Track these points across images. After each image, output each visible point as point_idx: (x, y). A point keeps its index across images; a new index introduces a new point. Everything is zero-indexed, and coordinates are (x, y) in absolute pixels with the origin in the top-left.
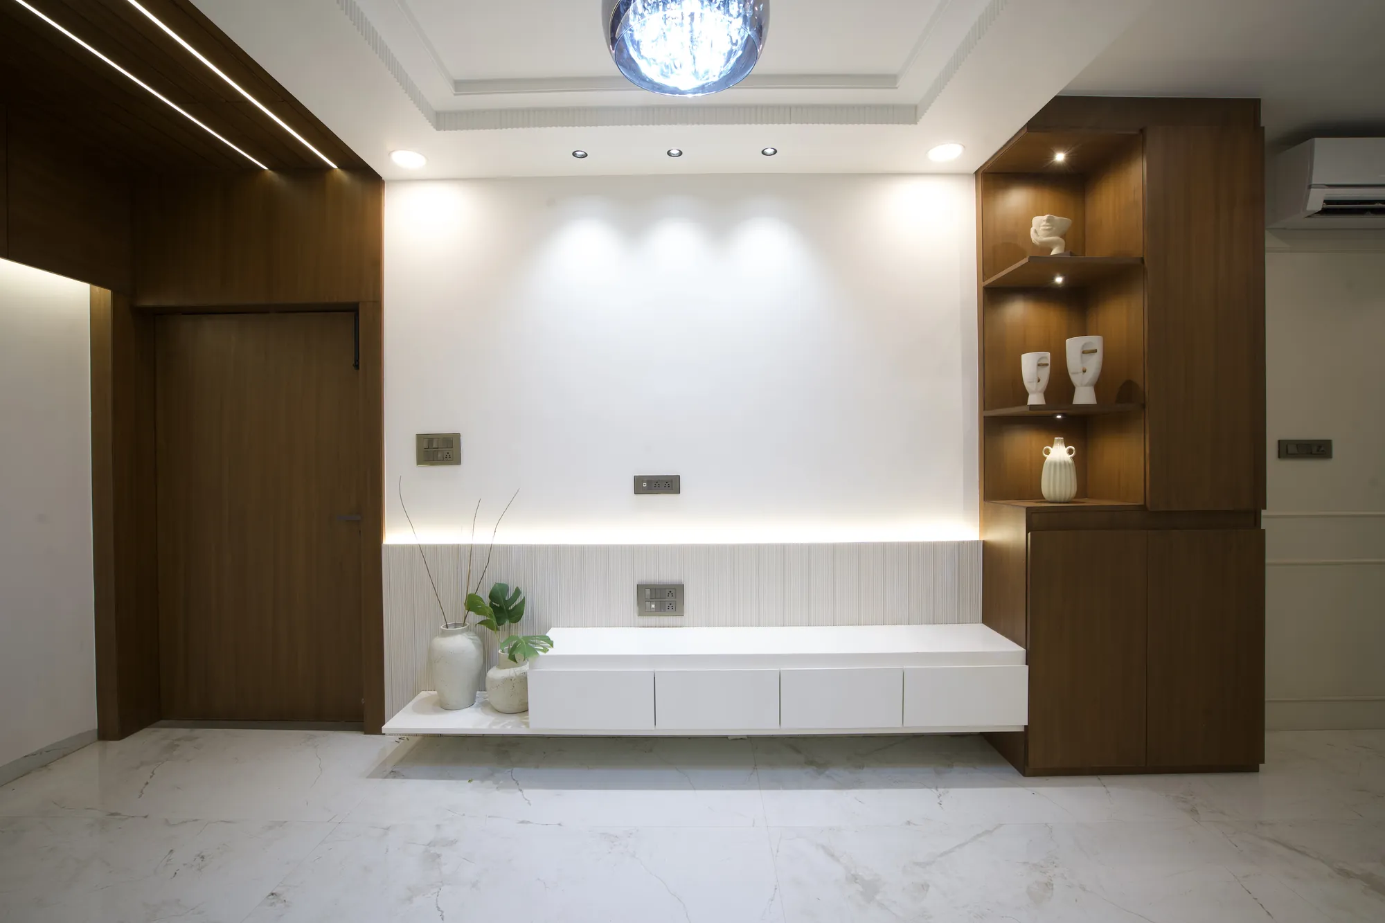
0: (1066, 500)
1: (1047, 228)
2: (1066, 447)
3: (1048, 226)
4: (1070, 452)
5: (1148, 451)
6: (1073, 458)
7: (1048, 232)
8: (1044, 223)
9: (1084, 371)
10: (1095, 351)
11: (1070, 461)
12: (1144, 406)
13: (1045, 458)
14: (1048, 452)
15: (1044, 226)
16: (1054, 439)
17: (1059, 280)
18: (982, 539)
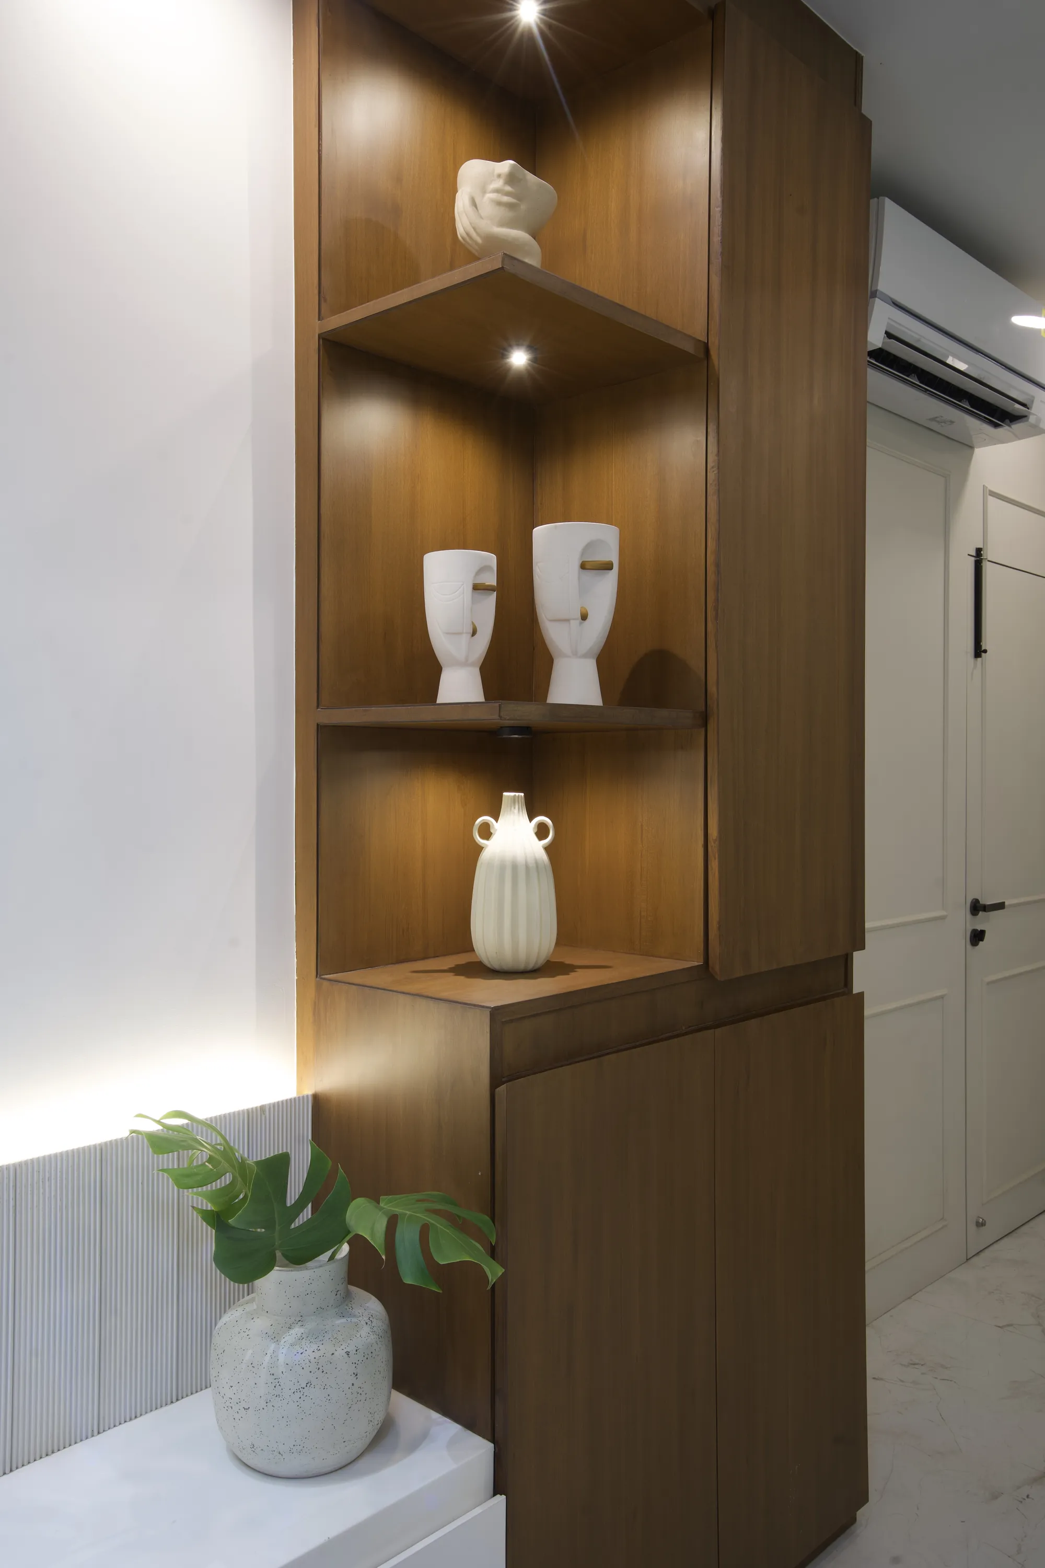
0: (531, 966)
1: (506, 199)
2: (531, 818)
3: (508, 194)
4: (541, 832)
5: (714, 832)
6: (547, 849)
7: (509, 214)
8: (499, 184)
9: (584, 617)
10: (608, 567)
11: (543, 856)
12: (704, 719)
13: (480, 849)
14: (486, 832)
15: (497, 191)
16: (501, 796)
17: (519, 359)
18: (309, 1091)
